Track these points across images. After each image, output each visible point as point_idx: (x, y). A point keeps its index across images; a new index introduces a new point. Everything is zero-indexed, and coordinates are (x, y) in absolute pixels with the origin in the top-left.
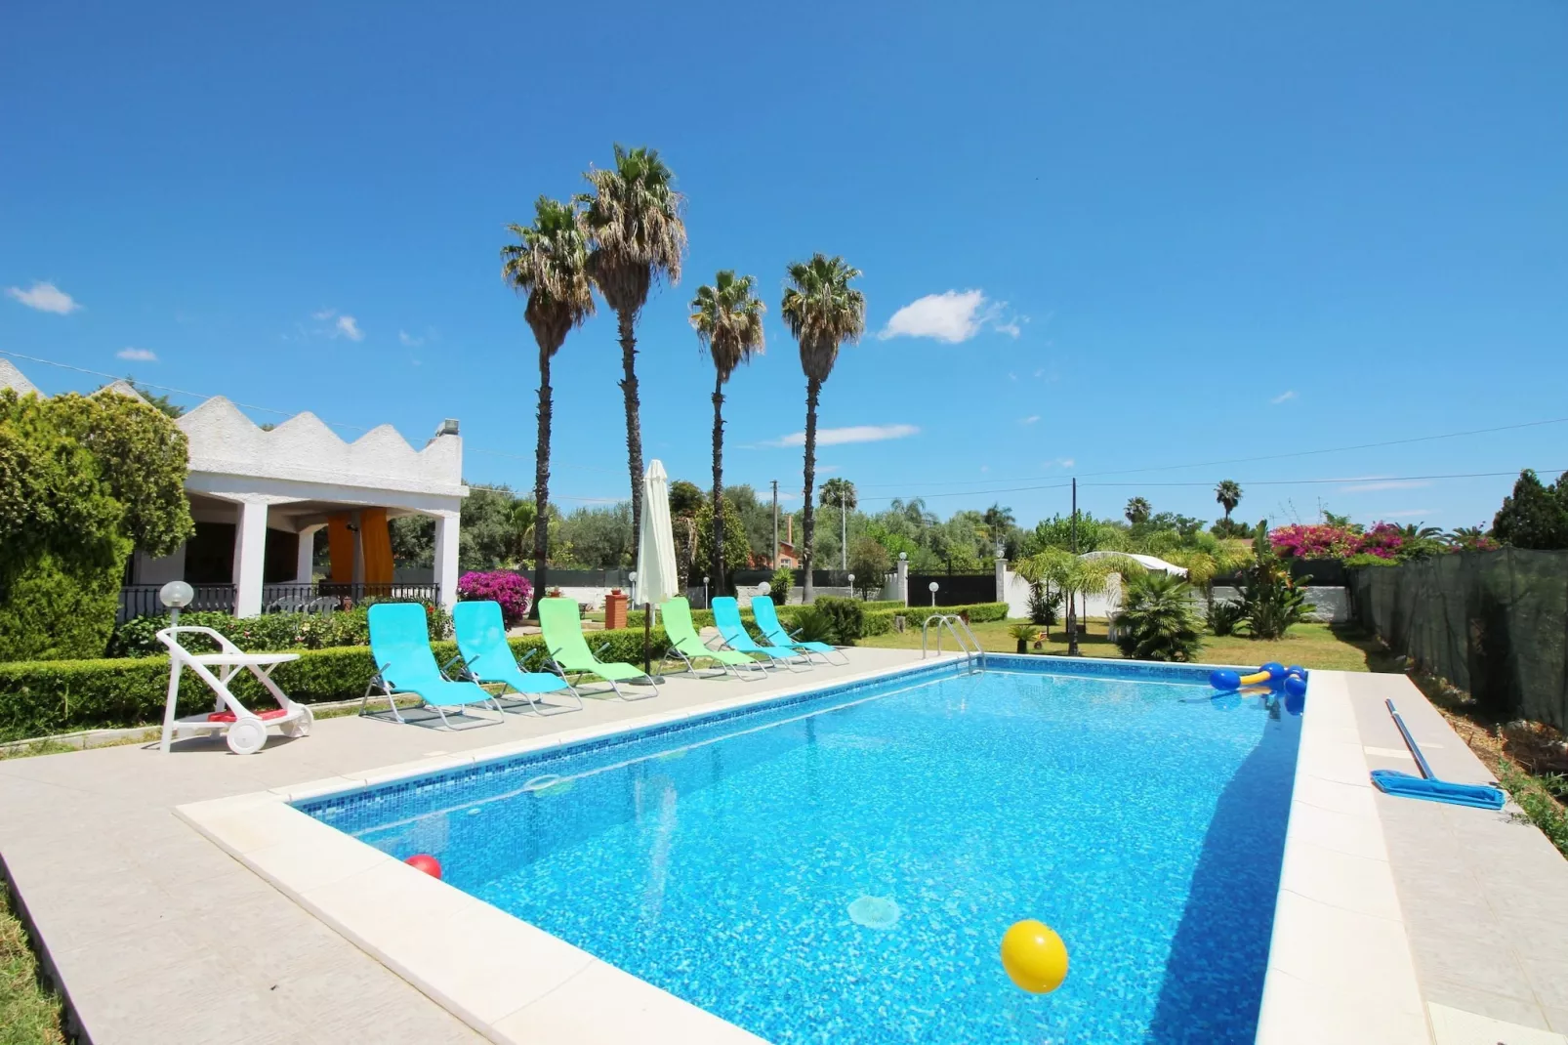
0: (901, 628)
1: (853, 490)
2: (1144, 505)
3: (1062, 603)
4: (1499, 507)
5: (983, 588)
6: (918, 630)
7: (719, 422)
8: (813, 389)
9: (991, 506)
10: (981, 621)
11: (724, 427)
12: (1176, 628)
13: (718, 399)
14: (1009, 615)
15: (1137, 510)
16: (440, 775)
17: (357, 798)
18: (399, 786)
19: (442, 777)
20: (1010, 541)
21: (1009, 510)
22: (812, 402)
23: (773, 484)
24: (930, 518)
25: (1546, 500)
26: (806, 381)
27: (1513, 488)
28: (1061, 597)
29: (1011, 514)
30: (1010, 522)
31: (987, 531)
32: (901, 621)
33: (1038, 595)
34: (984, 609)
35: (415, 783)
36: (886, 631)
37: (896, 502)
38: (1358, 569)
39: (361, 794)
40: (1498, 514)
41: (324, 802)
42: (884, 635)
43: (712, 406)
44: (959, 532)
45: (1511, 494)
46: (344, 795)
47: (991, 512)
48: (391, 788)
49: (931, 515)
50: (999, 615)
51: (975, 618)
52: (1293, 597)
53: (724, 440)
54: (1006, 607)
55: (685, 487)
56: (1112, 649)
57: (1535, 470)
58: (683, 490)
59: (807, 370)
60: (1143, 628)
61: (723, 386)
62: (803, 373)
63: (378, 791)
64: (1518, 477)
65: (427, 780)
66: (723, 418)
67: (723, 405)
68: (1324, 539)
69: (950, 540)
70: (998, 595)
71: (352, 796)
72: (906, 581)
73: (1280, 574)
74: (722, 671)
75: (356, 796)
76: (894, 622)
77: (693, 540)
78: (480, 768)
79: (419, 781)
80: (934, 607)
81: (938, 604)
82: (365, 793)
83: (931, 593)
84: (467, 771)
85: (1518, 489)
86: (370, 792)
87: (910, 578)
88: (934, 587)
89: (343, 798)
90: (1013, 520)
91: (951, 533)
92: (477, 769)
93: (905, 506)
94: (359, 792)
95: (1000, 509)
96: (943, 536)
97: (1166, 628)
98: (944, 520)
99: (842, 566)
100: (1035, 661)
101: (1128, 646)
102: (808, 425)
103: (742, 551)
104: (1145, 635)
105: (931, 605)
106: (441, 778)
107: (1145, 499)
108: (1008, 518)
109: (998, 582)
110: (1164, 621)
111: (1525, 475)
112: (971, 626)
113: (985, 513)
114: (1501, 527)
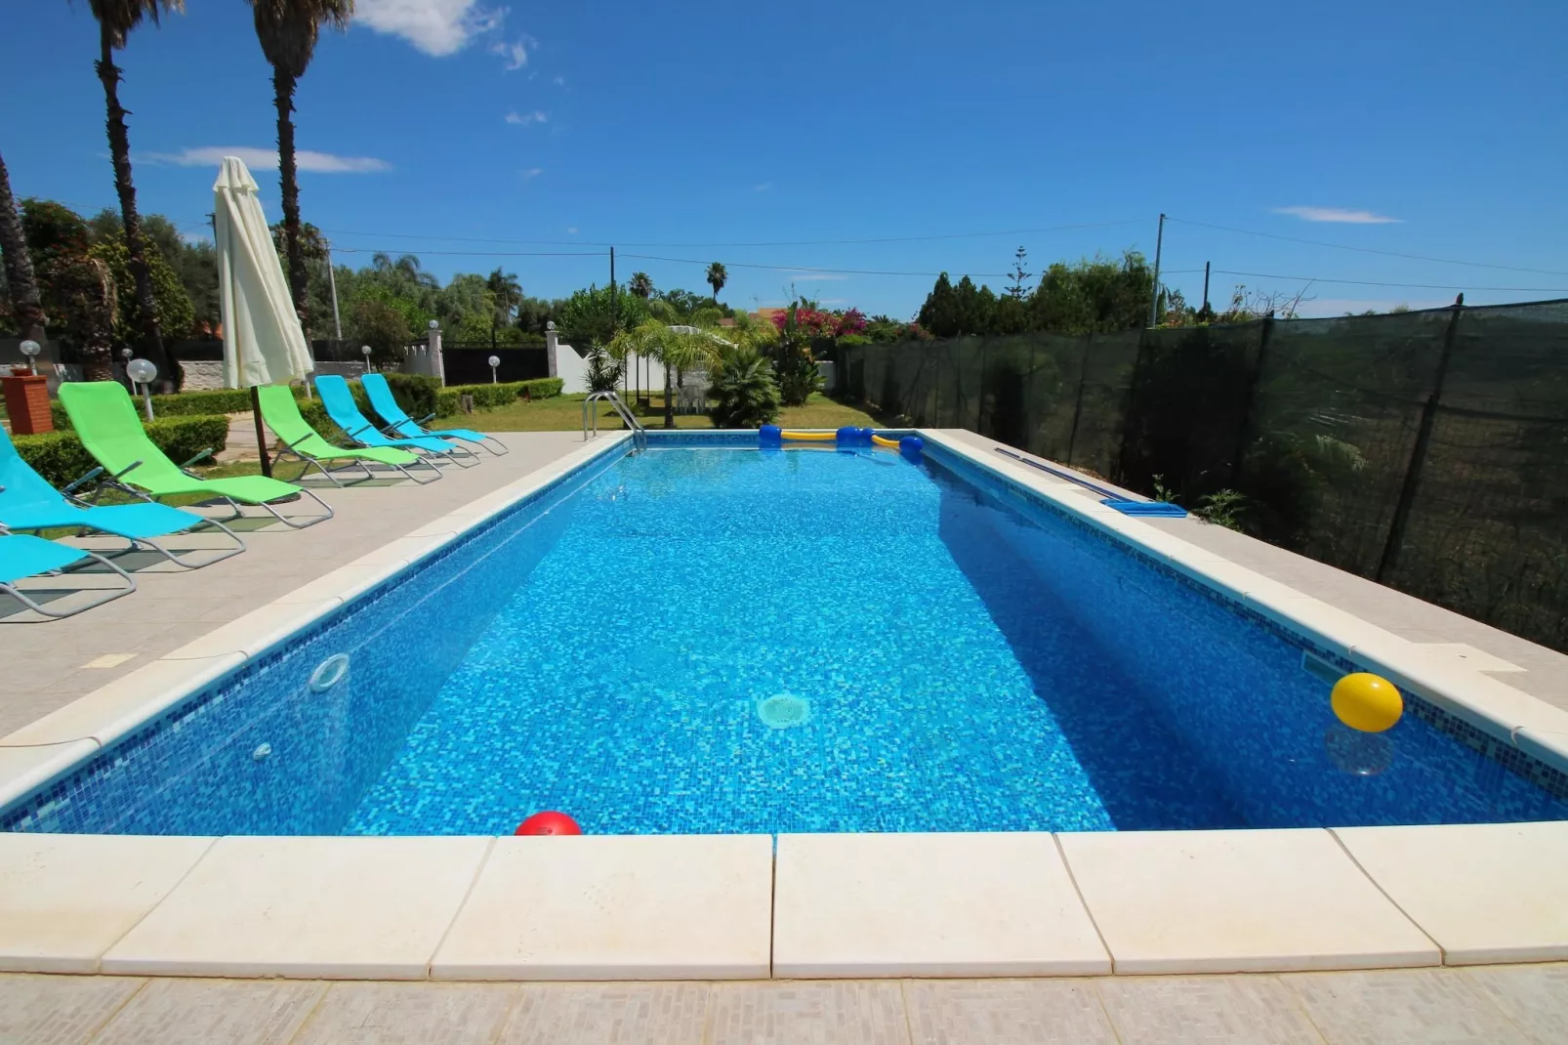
0: (469, 408)
1: (319, 237)
2: (646, 281)
3: (620, 378)
4: (924, 301)
5: (538, 364)
6: (484, 410)
7: (116, 113)
8: (284, 84)
9: (495, 269)
10: (539, 398)
11: (126, 120)
12: (761, 399)
13: (108, 73)
14: (565, 390)
15: (640, 285)
16: (201, 693)
17: (86, 773)
18: (146, 730)
19: (204, 695)
20: (524, 311)
21: (515, 277)
22: (284, 104)
23: (210, 219)
24: (426, 280)
25: (954, 296)
26: (270, 70)
27: (934, 286)
28: (620, 371)
29: (516, 281)
30: (517, 291)
31: (493, 299)
32: (468, 401)
33: (597, 369)
34: (542, 384)
35: (168, 717)
36: (452, 413)
37: (379, 258)
38: (848, 347)
39: (90, 764)
40: (924, 306)
41: (30, 802)
42: (451, 417)
43: (100, 84)
44: (469, 298)
45: (932, 291)
46: (62, 777)
47: (495, 278)
48: (135, 737)
49: (427, 276)
50: (555, 391)
51: (535, 395)
52: (812, 369)
53: (129, 142)
54: (560, 384)
55: (50, 210)
56: (706, 421)
57: (948, 273)
58: (48, 215)
59: (270, 55)
60: (734, 400)
61: (114, 52)
62: (264, 57)
63: (115, 749)
64: (938, 278)
65: (185, 707)
66: (123, 105)
67: (119, 83)
68: (816, 320)
69: (461, 308)
70: (551, 370)
71: (76, 773)
72: (440, 355)
73: (805, 350)
74: (364, 475)
75: (82, 770)
76: (460, 402)
77: (111, 293)
78: (253, 665)
79: (175, 713)
80: (495, 384)
81: (500, 380)
82: (97, 760)
83: (490, 368)
84: (236, 676)
85: (937, 288)
86: (103, 756)
87: (445, 351)
88: (494, 360)
89: (61, 782)
90: (520, 288)
91: (461, 300)
92: (248, 668)
93: (393, 264)
94: (87, 762)
95: (504, 274)
96: (452, 302)
97: (755, 399)
98: (444, 283)
99: (336, 335)
100: (693, 436)
101: (720, 418)
102: (280, 138)
103: (180, 312)
104: (736, 406)
105: (492, 381)
106: (203, 697)
107: (647, 275)
108: (514, 286)
109: (550, 357)
110: (752, 393)
111: (942, 276)
112: (532, 403)
113: (487, 277)
114: (925, 316)
